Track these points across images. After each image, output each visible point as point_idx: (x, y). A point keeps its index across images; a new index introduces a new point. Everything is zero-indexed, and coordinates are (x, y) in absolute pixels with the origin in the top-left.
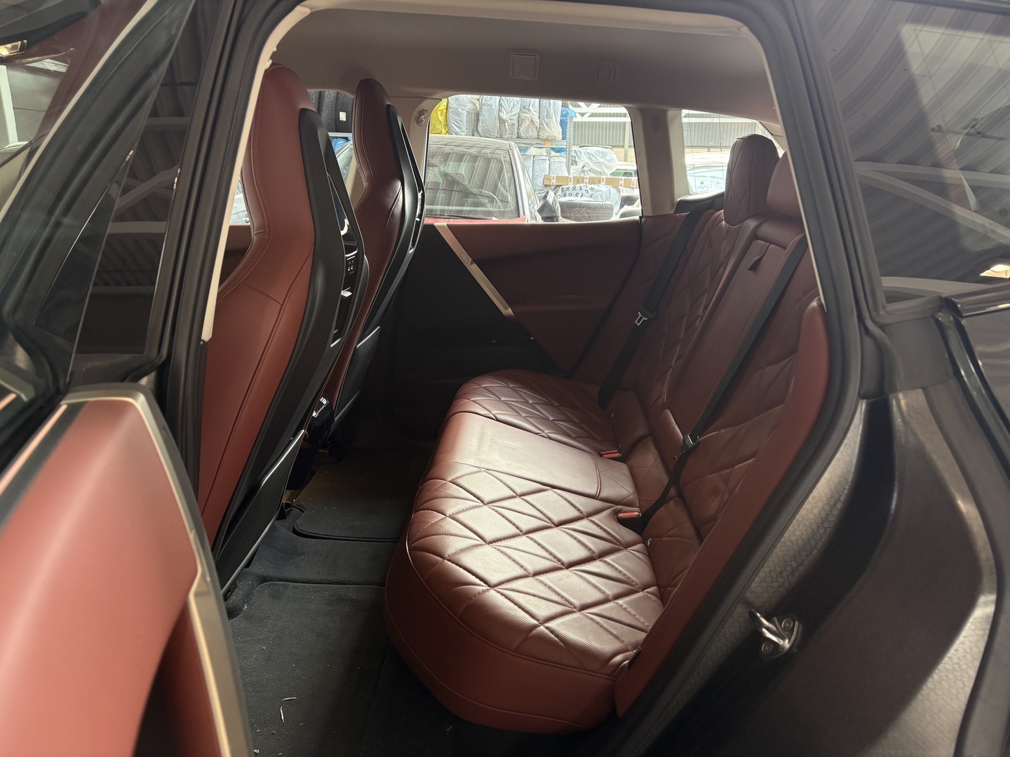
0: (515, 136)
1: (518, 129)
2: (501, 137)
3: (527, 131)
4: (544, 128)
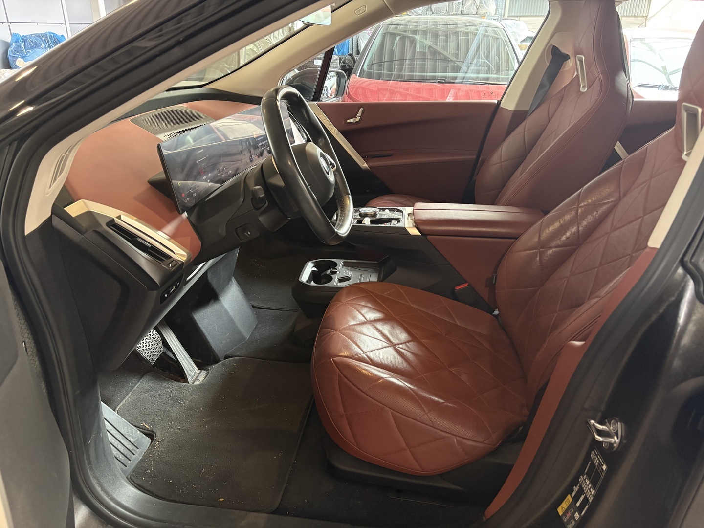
0: (459, 13)
1: (463, 7)
2: (449, 14)
3: (469, 9)
4: (483, 6)
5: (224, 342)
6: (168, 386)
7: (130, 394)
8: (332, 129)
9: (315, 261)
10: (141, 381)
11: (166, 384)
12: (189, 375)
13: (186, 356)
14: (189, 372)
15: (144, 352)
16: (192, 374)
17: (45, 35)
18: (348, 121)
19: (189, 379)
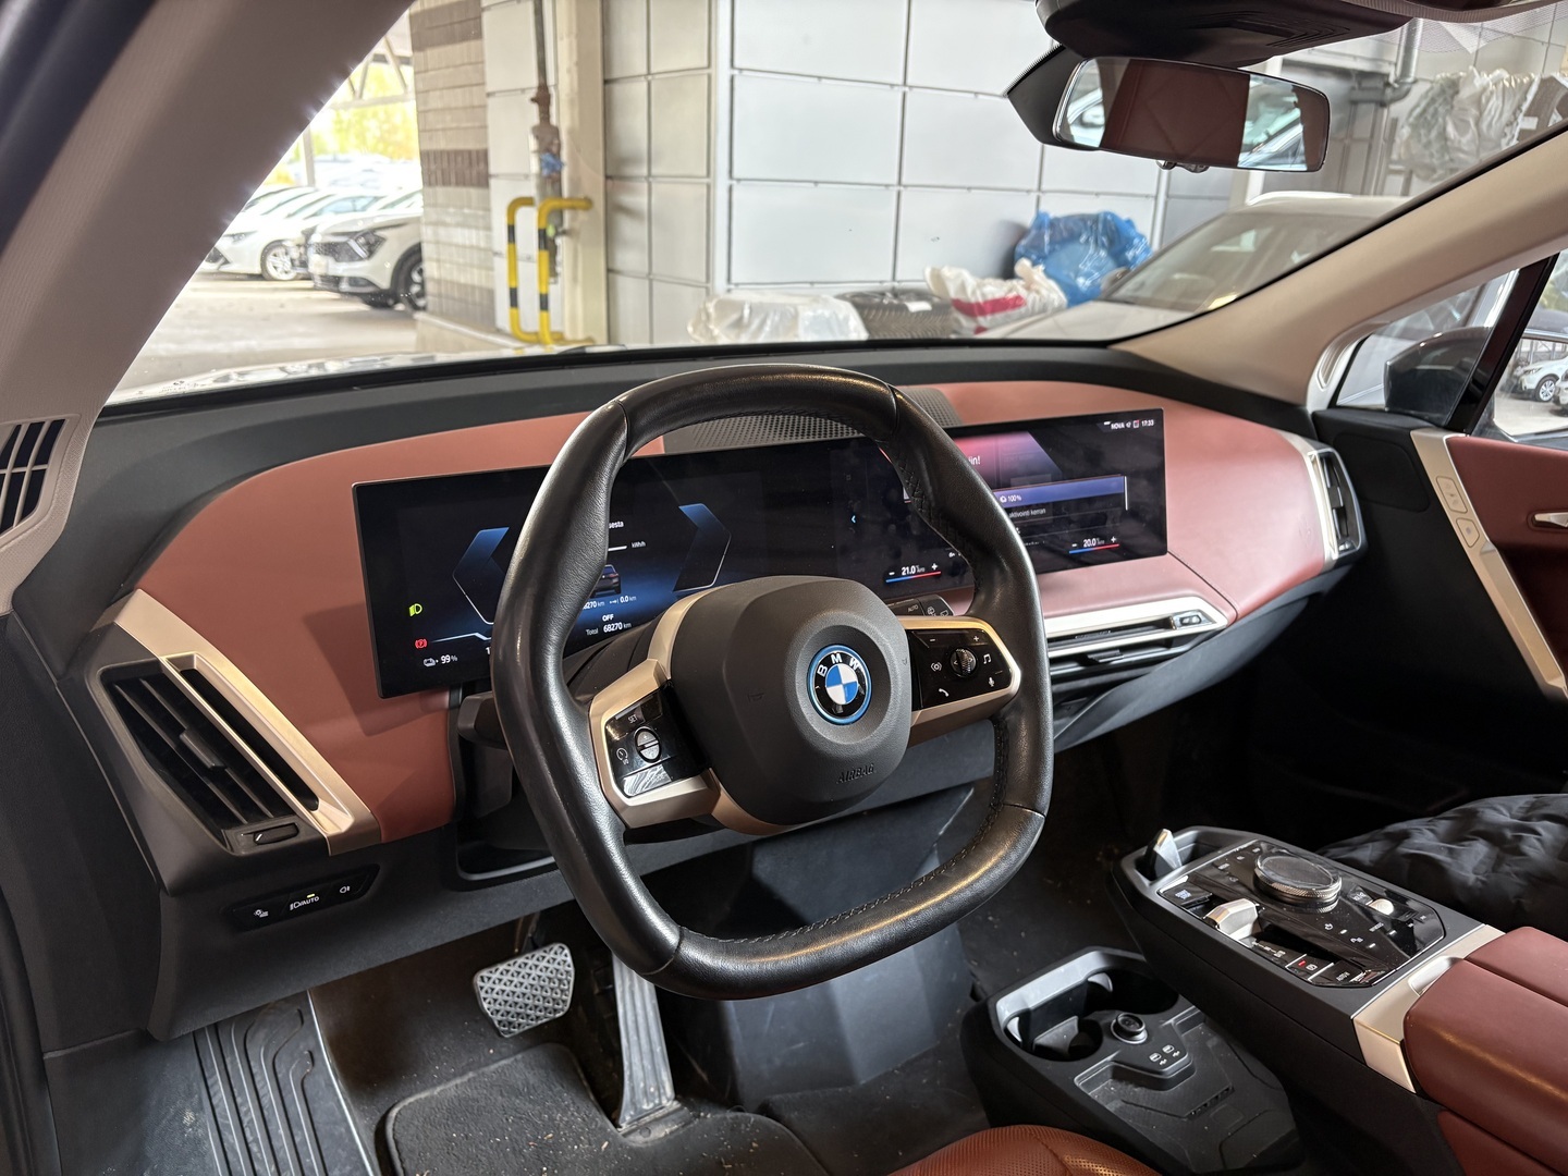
5: (778, 1062)
6: (568, 1106)
7: (465, 1079)
8: (1468, 530)
9: (1119, 952)
10: (519, 1056)
11: (567, 1097)
12: (633, 1103)
13: (658, 1050)
14: (639, 1095)
15: (490, 997)
16: (645, 1107)
17: (1095, 219)
18: (1539, 517)
19: (626, 1116)
